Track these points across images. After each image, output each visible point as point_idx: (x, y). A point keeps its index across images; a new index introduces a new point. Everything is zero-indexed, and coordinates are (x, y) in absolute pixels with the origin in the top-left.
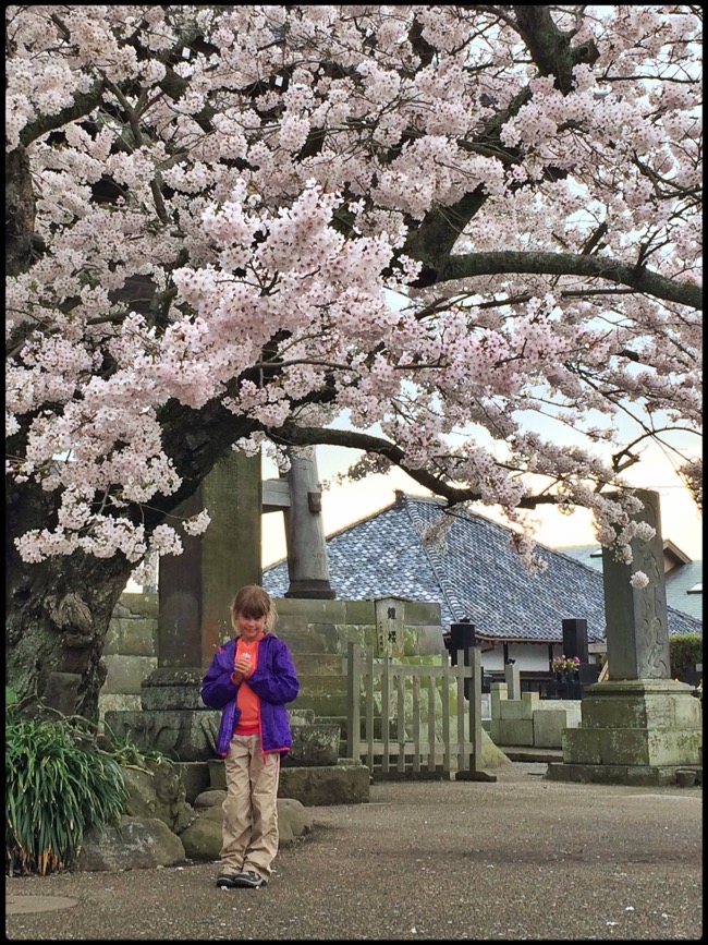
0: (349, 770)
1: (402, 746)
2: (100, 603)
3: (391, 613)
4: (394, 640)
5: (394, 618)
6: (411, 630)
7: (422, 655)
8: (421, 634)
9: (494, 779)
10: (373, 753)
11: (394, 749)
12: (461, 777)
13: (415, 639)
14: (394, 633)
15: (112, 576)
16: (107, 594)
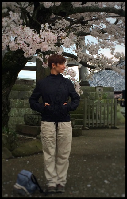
0: (76, 129)
1: (97, 121)
2: (4, 94)
3: (100, 90)
4: (100, 96)
5: (100, 91)
6: (106, 93)
7: (109, 99)
8: (109, 94)
9: (118, 129)
10: (90, 123)
11: (95, 122)
12: (112, 128)
13: (107, 95)
14: (100, 94)
15: (6, 87)
16: (5, 91)
